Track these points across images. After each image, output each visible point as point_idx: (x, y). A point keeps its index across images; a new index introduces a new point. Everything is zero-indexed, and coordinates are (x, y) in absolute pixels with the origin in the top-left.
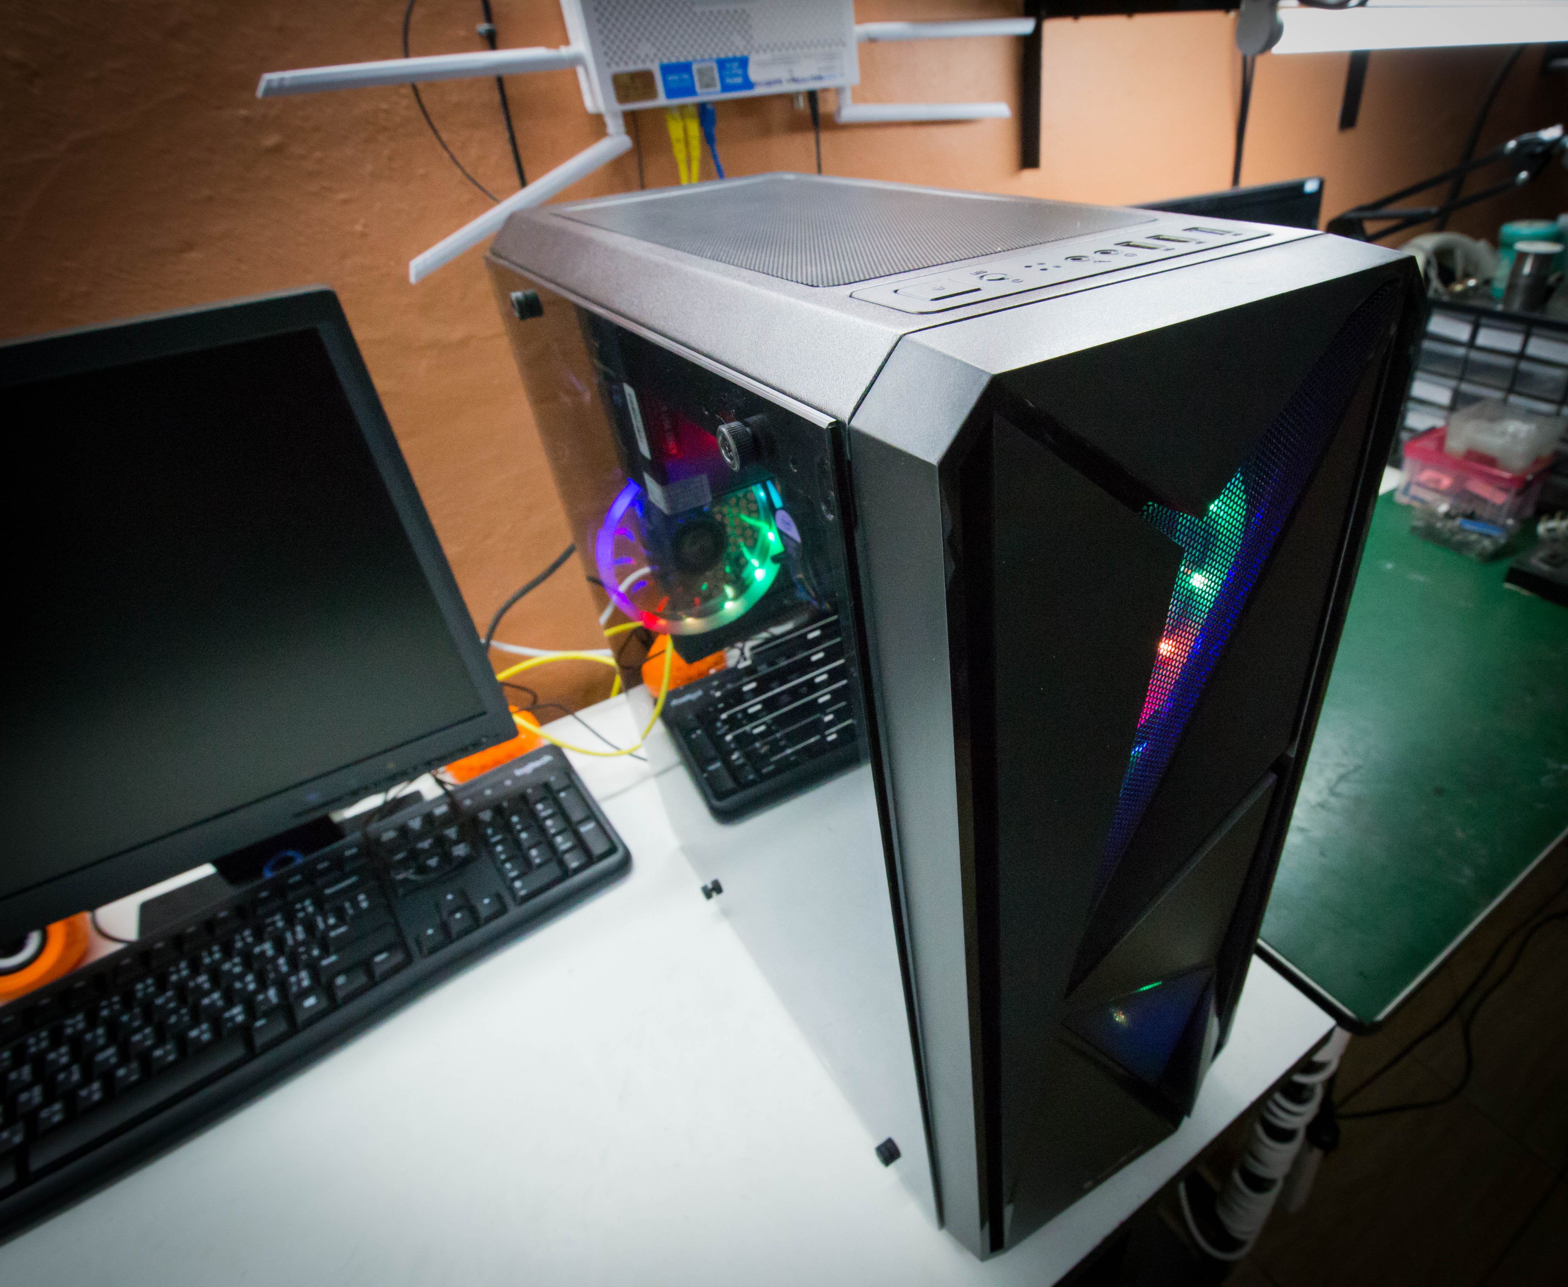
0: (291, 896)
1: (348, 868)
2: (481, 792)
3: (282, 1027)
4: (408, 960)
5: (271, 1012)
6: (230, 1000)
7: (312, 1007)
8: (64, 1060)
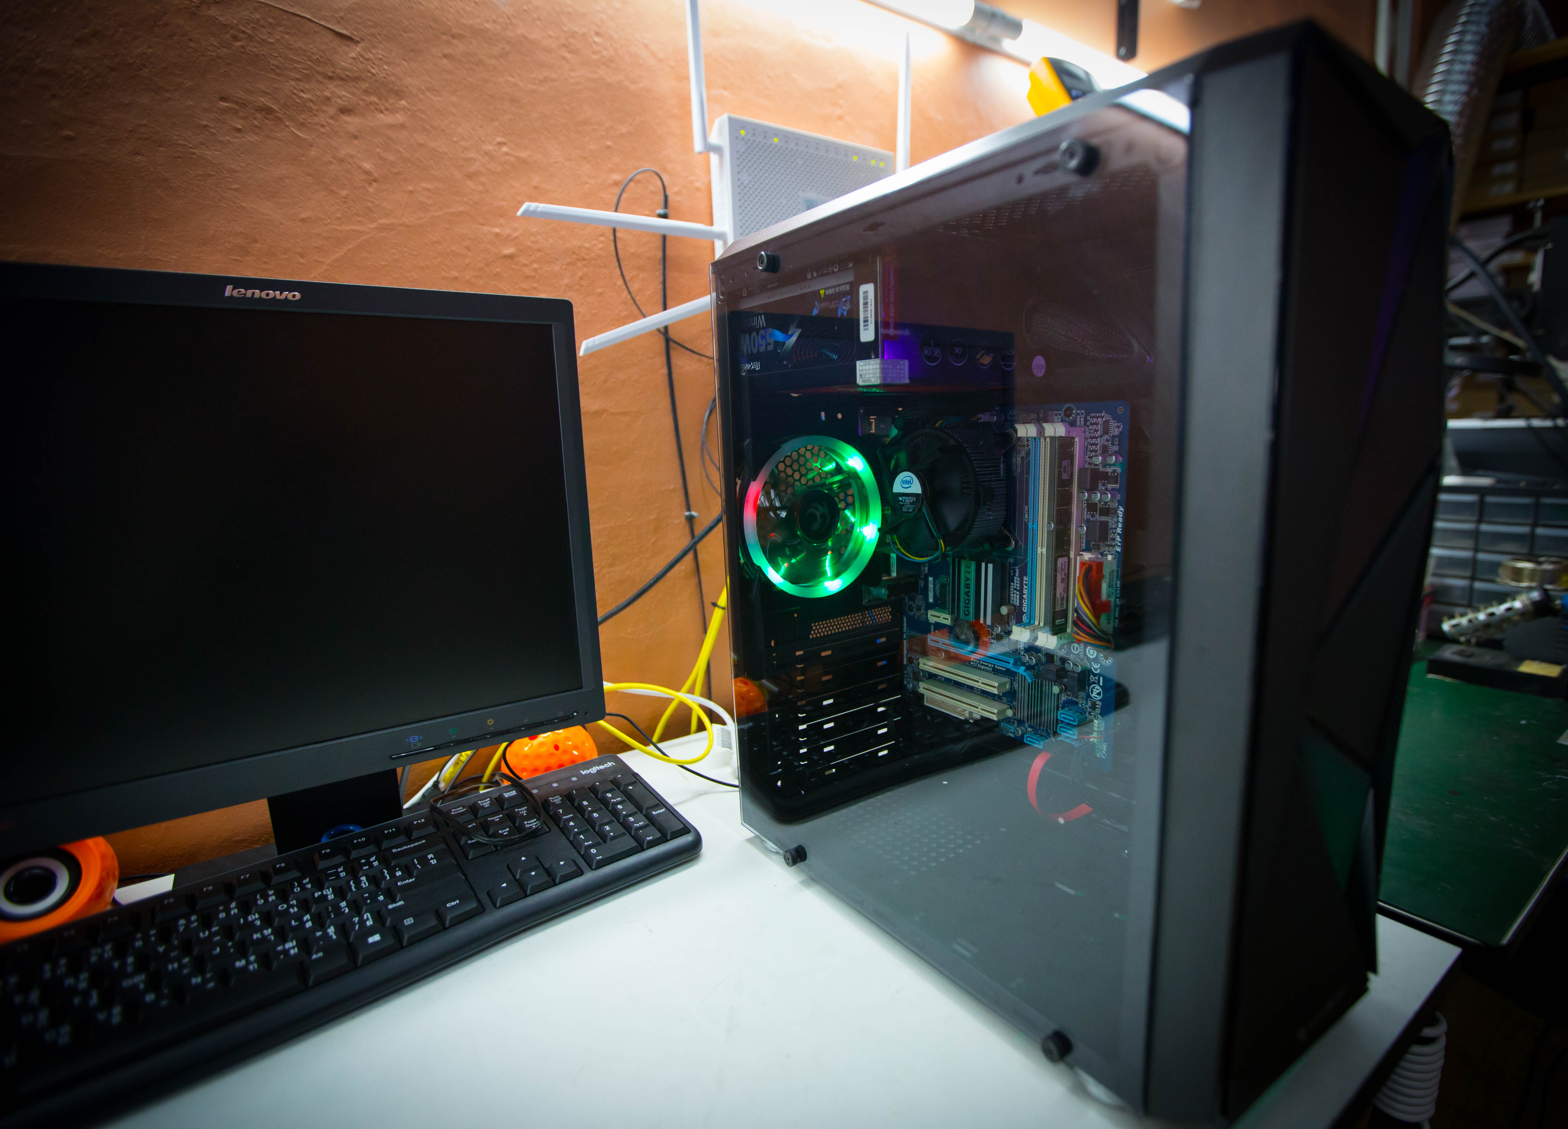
0: (354, 854)
1: (415, 835)
2: (549, 784)
3: (342, 961)
4: (480, 911)
5: (330, 948)
6: (282, 936)
7: (375, 943)
8: (83, 985)
